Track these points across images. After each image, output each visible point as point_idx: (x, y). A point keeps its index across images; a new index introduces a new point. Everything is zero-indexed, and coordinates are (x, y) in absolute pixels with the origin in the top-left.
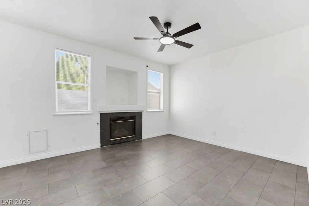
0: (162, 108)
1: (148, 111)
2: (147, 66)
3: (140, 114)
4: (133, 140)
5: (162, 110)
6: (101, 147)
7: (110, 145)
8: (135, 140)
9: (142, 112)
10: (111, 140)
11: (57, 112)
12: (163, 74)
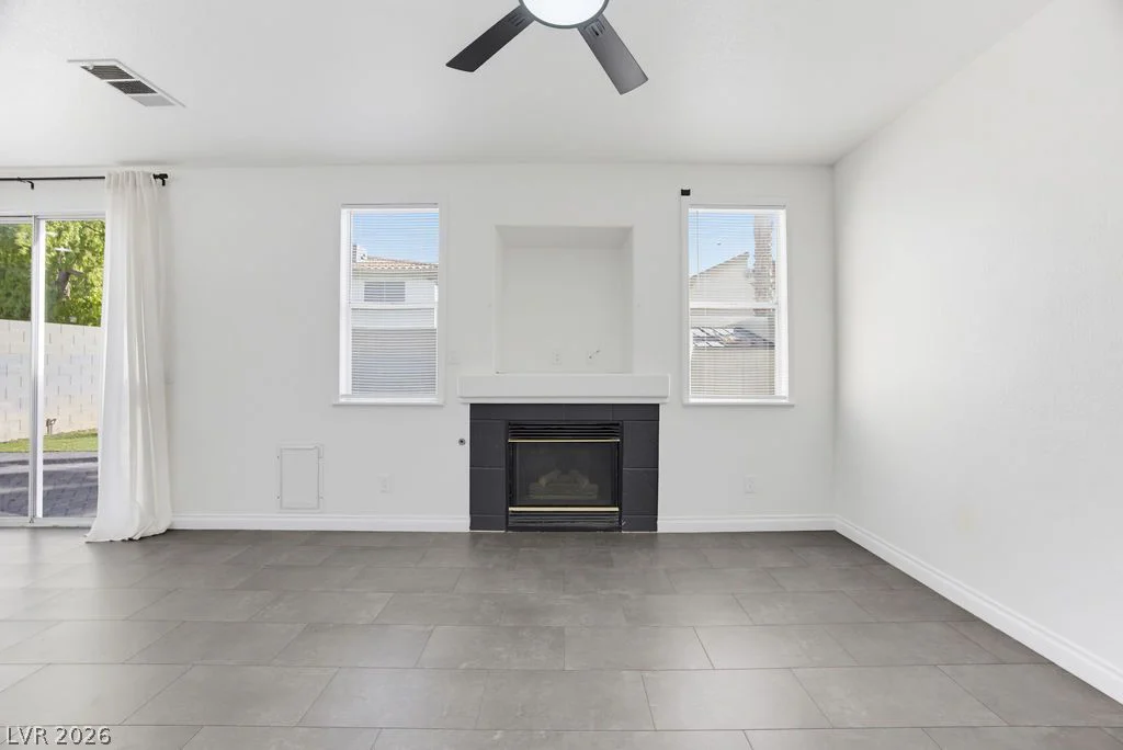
0: (782, 388)
1: (693, 401)
2: (686, 193)
3: (648, 414)
4: (613, 527)
5: (784, 401)
6: (471, 528)
7: (508, 529)
8: (620, 529)
9: (658, 405)
10: (511, 509)
11: (343, 396)
12: (788, 214)
